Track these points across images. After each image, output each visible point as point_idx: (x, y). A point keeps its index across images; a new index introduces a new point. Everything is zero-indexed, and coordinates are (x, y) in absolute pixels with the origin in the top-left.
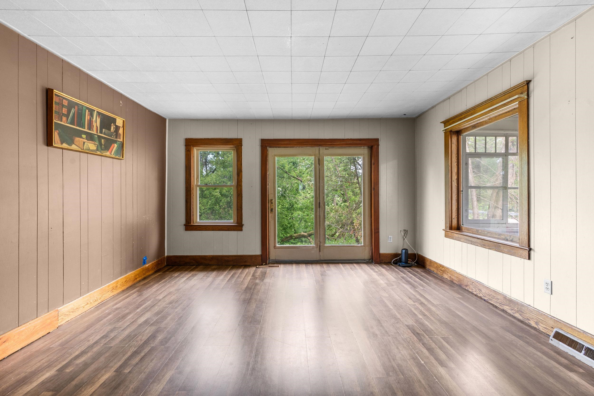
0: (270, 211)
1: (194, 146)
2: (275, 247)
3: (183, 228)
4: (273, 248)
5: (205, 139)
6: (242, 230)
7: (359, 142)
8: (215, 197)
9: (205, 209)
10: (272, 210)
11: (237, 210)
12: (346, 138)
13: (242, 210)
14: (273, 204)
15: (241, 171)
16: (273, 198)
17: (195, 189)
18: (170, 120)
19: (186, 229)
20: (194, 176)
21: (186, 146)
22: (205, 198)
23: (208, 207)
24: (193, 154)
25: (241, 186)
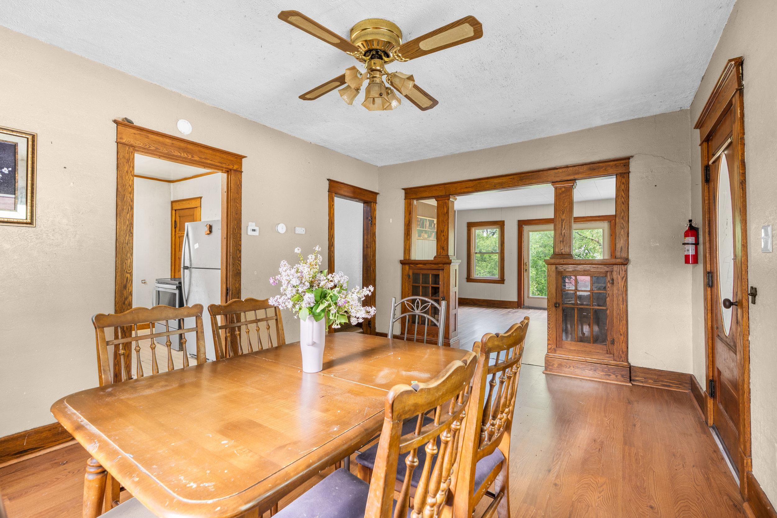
0: (525, 271)
1: (473, 227)
2: (528, 297)
3: (465, 280)
4: (527, 298)
5: (480, 222)
6: (504, 283)
7: (598, 218)
8: (494, 261)
9: (484, 272)
10: (526, 270)
11: (501, 269)
12: (586, 216)
13: (504, 270)
14: (527, 266)
15: (504, 243)
16: (527, 262)
17: (473, 256)
18: (458, 211)
19: (468, 281)
20: (472, 246)
21: (468, 227)
22: (485, 261)
23: (488, 270)
24: (472, 232)
25: (504, 253)
